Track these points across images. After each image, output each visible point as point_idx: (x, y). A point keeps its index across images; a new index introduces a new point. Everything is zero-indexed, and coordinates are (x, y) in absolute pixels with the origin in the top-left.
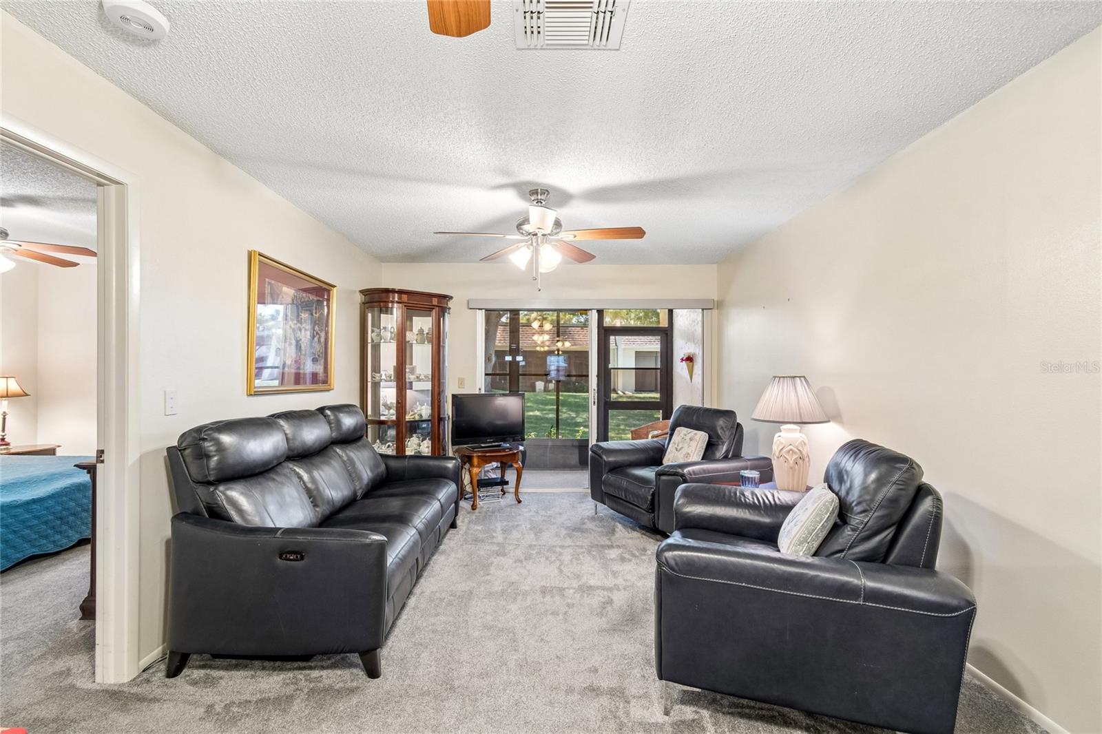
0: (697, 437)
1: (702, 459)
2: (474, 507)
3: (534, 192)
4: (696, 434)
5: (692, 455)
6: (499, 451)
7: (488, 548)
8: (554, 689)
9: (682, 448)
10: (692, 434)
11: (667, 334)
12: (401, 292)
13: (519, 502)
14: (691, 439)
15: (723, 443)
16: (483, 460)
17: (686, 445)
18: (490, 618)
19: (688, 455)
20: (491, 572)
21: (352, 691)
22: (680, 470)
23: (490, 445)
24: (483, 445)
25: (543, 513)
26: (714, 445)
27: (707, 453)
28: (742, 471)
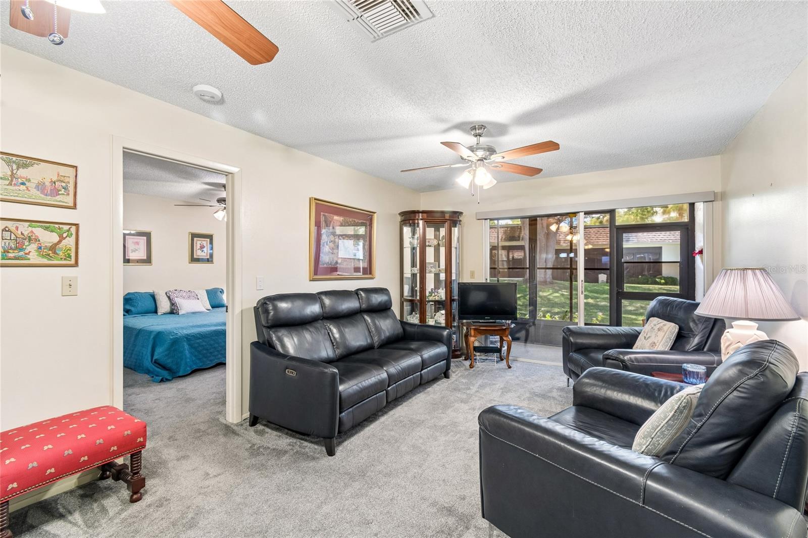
0: (665, 328)
1: (671, 349)
2: (471, 366)
3: (474, 128)
4: (665, 325)
5: (657, 345)
6: (495, 326)
7: (459, 396)
8: (424, 499)
9: (649, 337)
10: (661, 324)
11: (688, 228)
12: (423, 212)
13: (510, 367)
14: (659, 330)
15: (694, 336)
16: (478, 332)
17: (653, 335)
18: (421, 441)
19: (653, 344)
20: (447, 412)
21: (314, 459)
22: (621, 357)
23: (487, 321)
24: (481, 321)
25: (522, 378)
26: (685, 337)
27: (677, 344)
28: (685, 365)
